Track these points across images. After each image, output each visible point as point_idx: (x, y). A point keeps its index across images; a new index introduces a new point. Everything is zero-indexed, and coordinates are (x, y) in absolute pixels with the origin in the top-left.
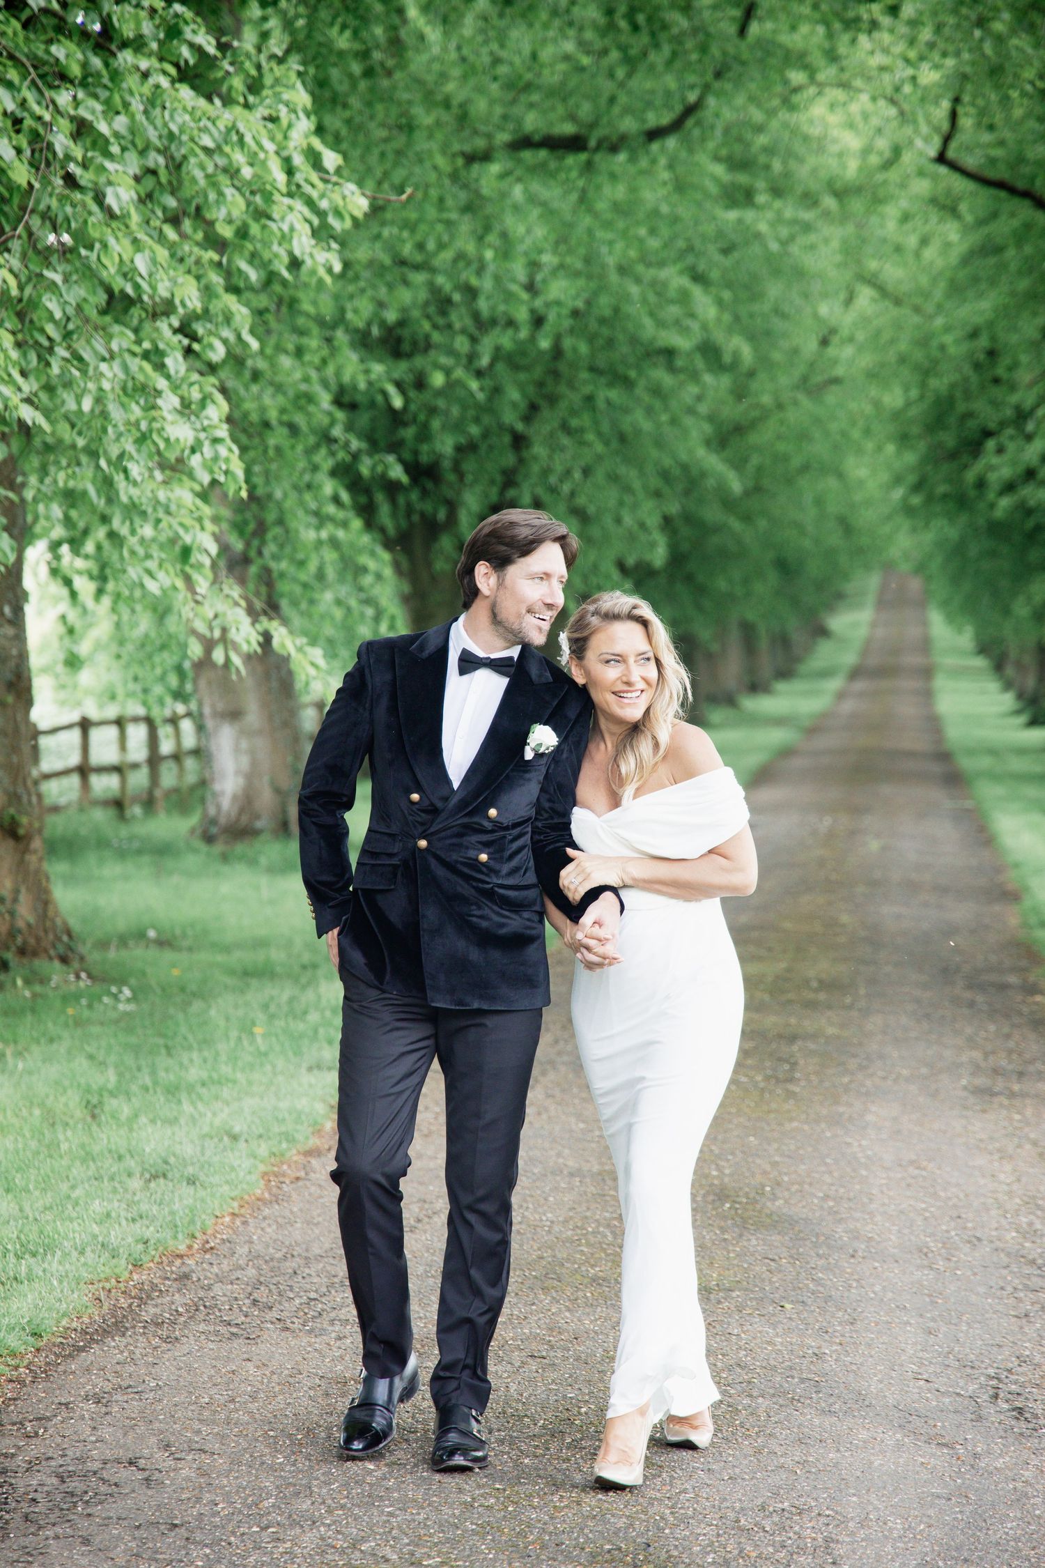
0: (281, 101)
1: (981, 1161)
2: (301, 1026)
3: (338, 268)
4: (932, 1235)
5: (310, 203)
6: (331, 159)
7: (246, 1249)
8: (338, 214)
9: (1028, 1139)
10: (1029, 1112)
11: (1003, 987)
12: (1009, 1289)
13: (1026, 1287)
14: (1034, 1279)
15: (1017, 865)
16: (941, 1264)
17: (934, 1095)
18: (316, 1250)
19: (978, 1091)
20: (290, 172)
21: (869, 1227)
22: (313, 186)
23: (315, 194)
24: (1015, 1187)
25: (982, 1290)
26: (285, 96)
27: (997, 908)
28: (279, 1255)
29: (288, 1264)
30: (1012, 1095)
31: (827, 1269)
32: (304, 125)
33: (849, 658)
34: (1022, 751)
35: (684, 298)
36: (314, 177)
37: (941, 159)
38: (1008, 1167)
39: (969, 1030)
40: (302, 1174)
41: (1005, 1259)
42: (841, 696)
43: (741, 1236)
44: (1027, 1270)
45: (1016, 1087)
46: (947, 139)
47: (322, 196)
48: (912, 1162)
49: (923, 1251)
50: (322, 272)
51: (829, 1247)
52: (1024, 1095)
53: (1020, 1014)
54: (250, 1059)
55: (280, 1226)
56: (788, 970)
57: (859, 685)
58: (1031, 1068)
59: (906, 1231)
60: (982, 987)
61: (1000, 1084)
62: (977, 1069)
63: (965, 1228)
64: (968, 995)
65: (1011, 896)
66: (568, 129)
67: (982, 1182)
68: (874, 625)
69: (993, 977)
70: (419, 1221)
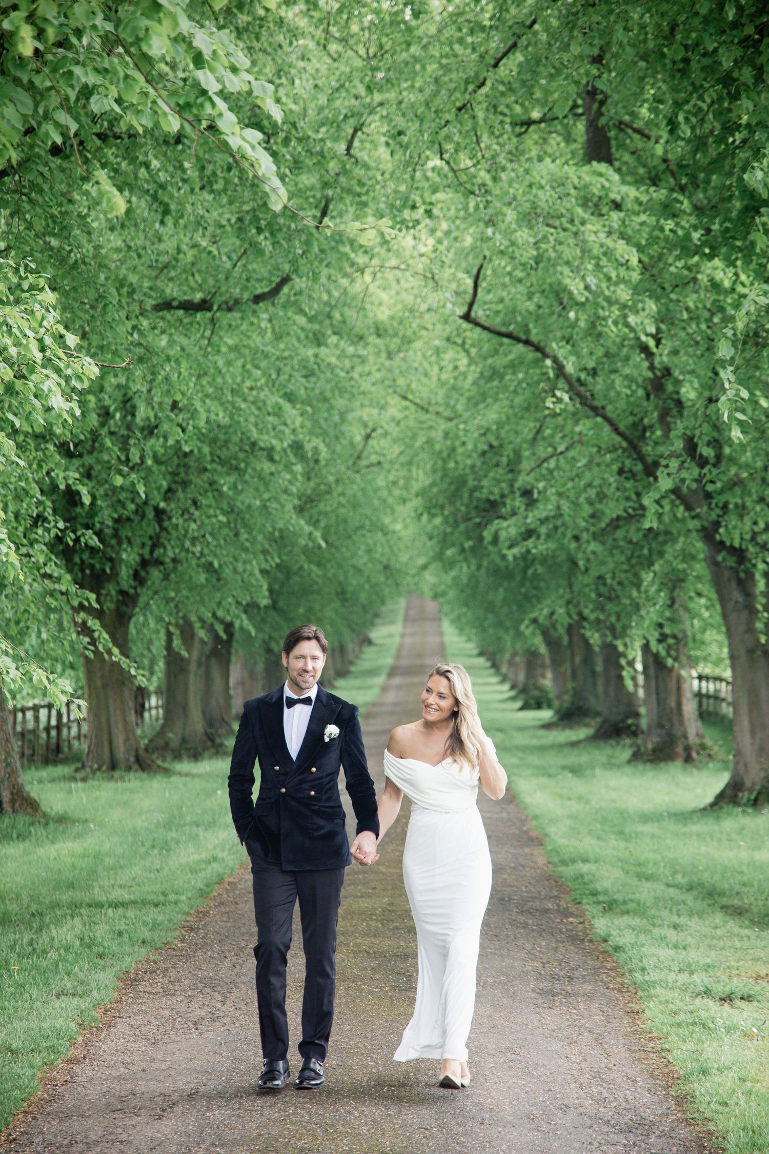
0: (36, 301)
1: (556, 1046)
2: (44, 963)
3: (78, 412)
4: (534, 1105)
5: (58, 371)
6: (72, 340)
7: (40, 1138)
8: (79, 378)
9: (585, 1028)
10: (582, 1006)
11: (546, 911)
12: (596, 1144)
13: (607, 1142)
14: (612, 1136)
15: (536, 817)
16: (544, 1127)
17: (513, 996)
18: (93, 1137)
19: (542, 993)
20: (43, 349)
21: (489, 1101)
22: (60, 359)
23: (62, 365)
24: (583, 1065)
25: (577, 1145)
26: (39, 298)
27: (527, 850)
28: (66, 1142)
29: (74, 1149)
30: (568, 995)
31: (465, 1134)
32: (53, 316)
33: (388, 661)
34: (521, 729)
35: (278, 412)
36: (60, 353)
37: (467, 317)
38: (576, 1050)
39: (528, 946)
40: (68, 1078)
41: (589, 1122)
42: (384, 689)
43: (400, 1112)
44: (605, 1129)
45: (569, 989)
46: (471, 305)
47: (68, 366)
48: (509, 1049)
49: (531, 1118)
50: (65, 415)
51: (465, 1117)
52: (575, 995)
53: (561, 932)
54: (12, 990)
55: (61, 1120)
56: (391, 904)
57: (397, 681)
58: (577, 974)
59: (515, 1103)
60: (530, 912)
61: (558, 987)
62: (539, 977)
63: (556, 1098)
64: (522, 919)
65: (538, 841)
66: (198, 296)
67: (560, 1062)
68: (403, 636)
69: (537, 904)
70: (164, 1111)
